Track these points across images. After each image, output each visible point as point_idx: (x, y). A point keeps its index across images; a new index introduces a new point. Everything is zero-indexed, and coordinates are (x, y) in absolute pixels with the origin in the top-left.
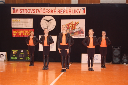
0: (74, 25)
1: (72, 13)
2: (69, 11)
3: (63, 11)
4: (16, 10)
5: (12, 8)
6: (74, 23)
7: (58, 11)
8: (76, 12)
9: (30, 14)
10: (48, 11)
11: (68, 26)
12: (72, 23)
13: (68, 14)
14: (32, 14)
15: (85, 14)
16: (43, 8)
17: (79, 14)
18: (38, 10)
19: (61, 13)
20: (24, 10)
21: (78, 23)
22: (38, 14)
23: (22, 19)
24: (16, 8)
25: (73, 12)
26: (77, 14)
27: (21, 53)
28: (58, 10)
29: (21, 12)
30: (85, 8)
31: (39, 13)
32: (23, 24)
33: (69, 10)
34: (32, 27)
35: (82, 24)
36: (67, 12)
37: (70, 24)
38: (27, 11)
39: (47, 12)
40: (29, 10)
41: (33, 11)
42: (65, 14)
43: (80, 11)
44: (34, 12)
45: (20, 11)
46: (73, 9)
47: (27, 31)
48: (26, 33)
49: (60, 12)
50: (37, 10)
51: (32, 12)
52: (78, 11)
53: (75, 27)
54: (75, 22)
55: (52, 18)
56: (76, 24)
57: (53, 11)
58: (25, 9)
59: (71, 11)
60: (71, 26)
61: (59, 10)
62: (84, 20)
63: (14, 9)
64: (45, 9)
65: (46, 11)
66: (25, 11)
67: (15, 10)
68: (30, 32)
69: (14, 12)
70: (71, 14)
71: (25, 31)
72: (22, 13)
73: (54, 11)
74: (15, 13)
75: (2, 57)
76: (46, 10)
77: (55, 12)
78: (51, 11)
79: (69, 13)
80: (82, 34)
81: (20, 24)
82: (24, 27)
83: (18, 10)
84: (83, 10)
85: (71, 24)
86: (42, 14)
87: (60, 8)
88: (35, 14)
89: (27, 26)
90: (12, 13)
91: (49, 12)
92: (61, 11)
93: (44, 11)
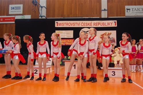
2: (103, 24)
3: (98, 24)
4: (59, 23)
5: (56, 22)
6: (107, 34)
7: (94, 24)
9: (71, 26)
10: (86, 24)
11: (103, 36)
13: (102, 26)
15: (116, 26)
16: (81, 22)
17: (111, 26)
18: (77, 24)
20: (66, 24)
21: (111, 34)
22: (77, 26)
23: (64, 31)
25: (106, 24)
26: (109, 26)
27: (65, 59)
30: (116, 21)
32: (66, 35)
34: (72, 37)
35: (113, 34)
37: (104, 34)
39: (84, 25)
40: (70, 24)
41: (73, 24)
42: (100, 26)
43: (112, 24)
45: (62, 24)
46: (106, 22)
47: (69, 41)
48: (68, 42)
49: (95, 25)
50: (76, 23)
51: (73, 25)
52: (110, 24)
54: (108, 33)
56: (109, 34)
57: (90, 24)
59: (105, 24)
62: (115, 31)
63: (57, 23)
65: (84, 24)
66: (67, 24)
67: (59, 24)
68: (71, 41)
69: (57, 25)
70: (105, 26)
71: (67, 41)
72: (64, 26)
73: (91, 24)
74: (59, 26)
75: (50, 62)
77: (91, 25)
78: (88, 24)
80: (114, 43)
81: (63, 35)
82: (66, 37)
84: (114, 23)
86: (81, 26)
87: (95, 22)
88: (75, 26)
89: (68, 37)
90: (56, 26)
93: (82, 24)
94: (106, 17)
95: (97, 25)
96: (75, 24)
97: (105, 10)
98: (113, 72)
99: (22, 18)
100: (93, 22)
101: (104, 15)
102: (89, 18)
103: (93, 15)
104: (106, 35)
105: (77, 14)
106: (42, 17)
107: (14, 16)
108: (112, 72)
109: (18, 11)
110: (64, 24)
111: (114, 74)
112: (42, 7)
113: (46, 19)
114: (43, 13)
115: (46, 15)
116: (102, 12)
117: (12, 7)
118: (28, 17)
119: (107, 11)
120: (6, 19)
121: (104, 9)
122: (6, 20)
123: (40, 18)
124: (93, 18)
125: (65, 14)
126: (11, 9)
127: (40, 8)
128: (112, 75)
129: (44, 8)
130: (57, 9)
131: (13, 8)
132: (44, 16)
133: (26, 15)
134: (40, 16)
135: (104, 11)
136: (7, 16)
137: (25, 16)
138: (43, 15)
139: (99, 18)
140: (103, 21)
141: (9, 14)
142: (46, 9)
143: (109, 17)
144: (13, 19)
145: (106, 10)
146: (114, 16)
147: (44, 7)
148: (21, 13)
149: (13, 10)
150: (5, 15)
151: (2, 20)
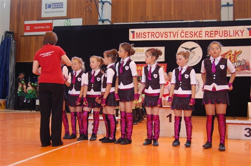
0: (233, 55)
1: (230, 36)
2: (225, 34)
3: (214, 33)
4: (137, 33)
5: (130, 30)
6: (233, 53)
7: (206, 34)
8: (236, 34)
9: (160, 39)
10: (190, 34)
12: (230, 53)
13: (223, 38)
14: (164, 39)
16: (180, 29)
17: (241, 37)
18: (172, 34)
19: (211, 37)
20: (150, 34)
21: (240, 52)
22: (172, 39)
23: (146, 48)
24: (137, 31)
25: (232, 34)
26: (237, 37)
28: (206, 32)
29: (145, 36)
31: (174, 37)
33: (225, 31)
34: (163, 60)
35: (246, 53)
36: (221, 35)
37: (226, 54)
38: (154, 36)
39: (187, 36)
40: (157, 34)
41: (164, 35)
42: (217, 38)
43: (242, 33)
44: (166, 36)
45: (143, 35)
46: (231, 29)
49: (209, 35)
50: (170, 32)
51: (163, 37)
52: (239, 33)
53: (234, 59)
54: (236, 51)
55: (195, 45)
56: (236, 54)
57: (198, 34)
58: (152, 33)
59: (228, 33)
60: (228, 57)
61: (208, 32)
63: (133, 32)
64: (184, 31)
65: (186, 34)
66: (152, 35)
67: (136, 35)
69: (133, 38)
70: (228, 38)
72: (147, 39)
73: (200, 34)
74: (136, 39)
76: (186, 32)
77: (200, 36)
78: (193, 34)
79: (225, 36)
80: (247, 71)
81: (144, 55)
83: (140, 33)
84: (248, 31)
85: (228, 55)
86: (179, 38)
87: (209, 29)
88: (168, 39)
90: (131, 39)
91: (191, 36)
92: (212, 33)
93: (183, 35)
94: (231, 19)
95: (212, 35)
96: (169, 34)
97: (228, 5)
98: (248, 130)
99: (66, 25)
100: (204, 29)
101: (227, 14)
102: (195, 22)
103: (204, 15)
104: (230, 54)
105: (172, 14)
106: (103, 22)
107: (50, 21)
108: (246, 129)
109: (58, 12)
110: (147, 35)
111: (248, 134)
112: (103, 3)
113: (112, 26)
114: (106, 14)
115: (112, 17)
116: (223, 8)
117: (46, 4)
118: (77, 22)
119: (231, 8)
120: (36, 26)
121: (226, 4)
122: (35, 28)
123: (100, 23)
124: (204, 21)
125: (147, 15)
126: (46, 8)
127: (100, 5)
128: (246, 135)
129: (108, 4)
130: (132, 6)
131: (50, 6)
132: (107, 20)
133: (73, 18)
134: (100, 20)
135: (227, 8)
136: (37, 20)
137: (71, 20)
138: (105, 19)
139: (216, 20)
140: (225, 27)
141: (42, 16)
142: (111, 6)
143: (236, 20)
144: (48, 27)
145: (231, 5)
146: (248, 18)
147: (107, 2)
148: (65, 14)
149: (48, 10)
150: (34, 20)
151: (28, 28)
